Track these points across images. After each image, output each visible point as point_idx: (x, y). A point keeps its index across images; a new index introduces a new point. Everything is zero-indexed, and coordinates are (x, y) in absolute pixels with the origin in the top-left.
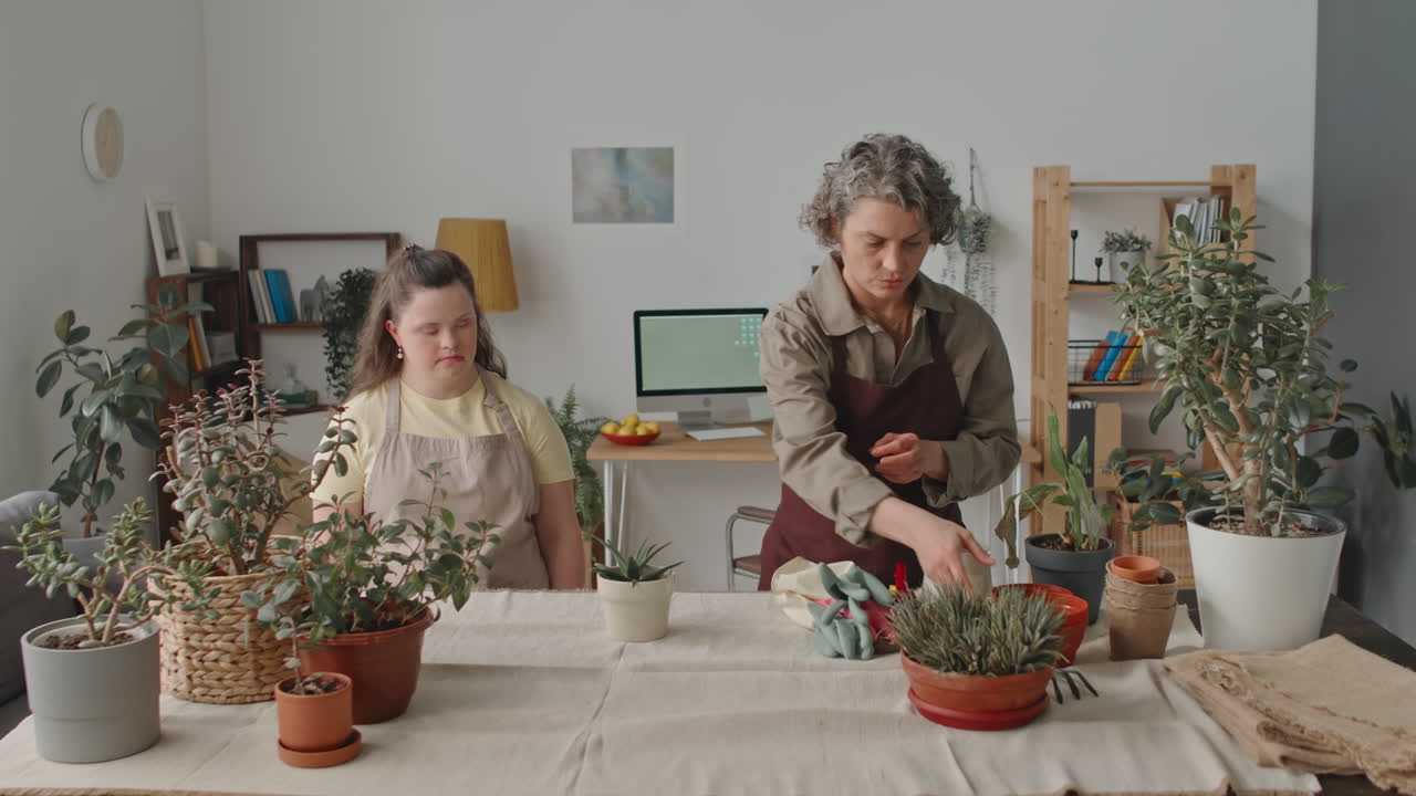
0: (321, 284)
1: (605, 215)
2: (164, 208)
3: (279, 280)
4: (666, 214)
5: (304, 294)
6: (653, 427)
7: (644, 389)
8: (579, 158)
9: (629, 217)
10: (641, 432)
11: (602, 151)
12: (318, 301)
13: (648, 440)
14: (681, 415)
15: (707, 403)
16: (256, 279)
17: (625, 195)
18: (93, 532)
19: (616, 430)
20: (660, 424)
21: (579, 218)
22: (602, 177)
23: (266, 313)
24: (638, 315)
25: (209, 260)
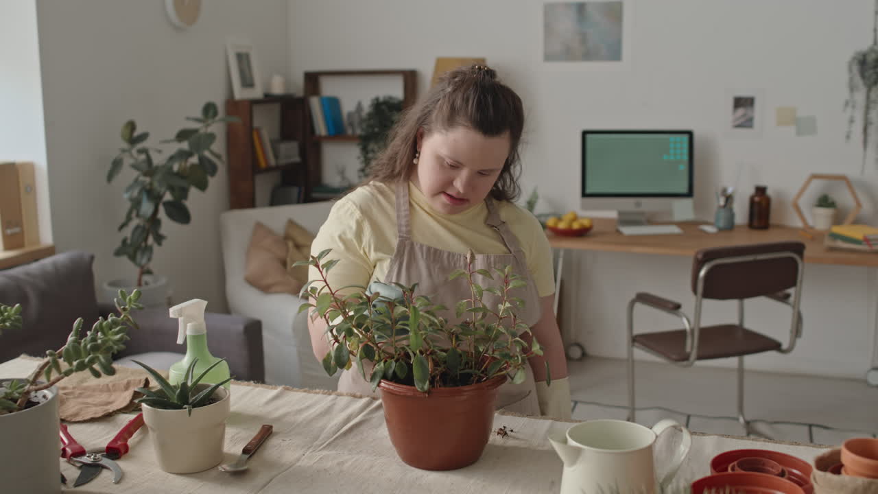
0: (359, 107)
1: (568, 55)
2: (243, 50)
3: (333, 105)
4: (615, 54)
5: (350, 115)
6: (586, 223)
7: (588, 191)
8: (549, 10)
9: (588, 56)
10: (576, 226)
11: (568, 5)
12: (356, 121)
13: (582, 233)
14: (620, 213)
15: (638, 205)
16: (315, 102)
17: (584, 39)
18: (143, 283)
19: (556, 224)
20: (592, 220)
21: (549, 57)
22: (566, 25)
23: (321, 128)
24: (585, 133)
25: (278, 88)
